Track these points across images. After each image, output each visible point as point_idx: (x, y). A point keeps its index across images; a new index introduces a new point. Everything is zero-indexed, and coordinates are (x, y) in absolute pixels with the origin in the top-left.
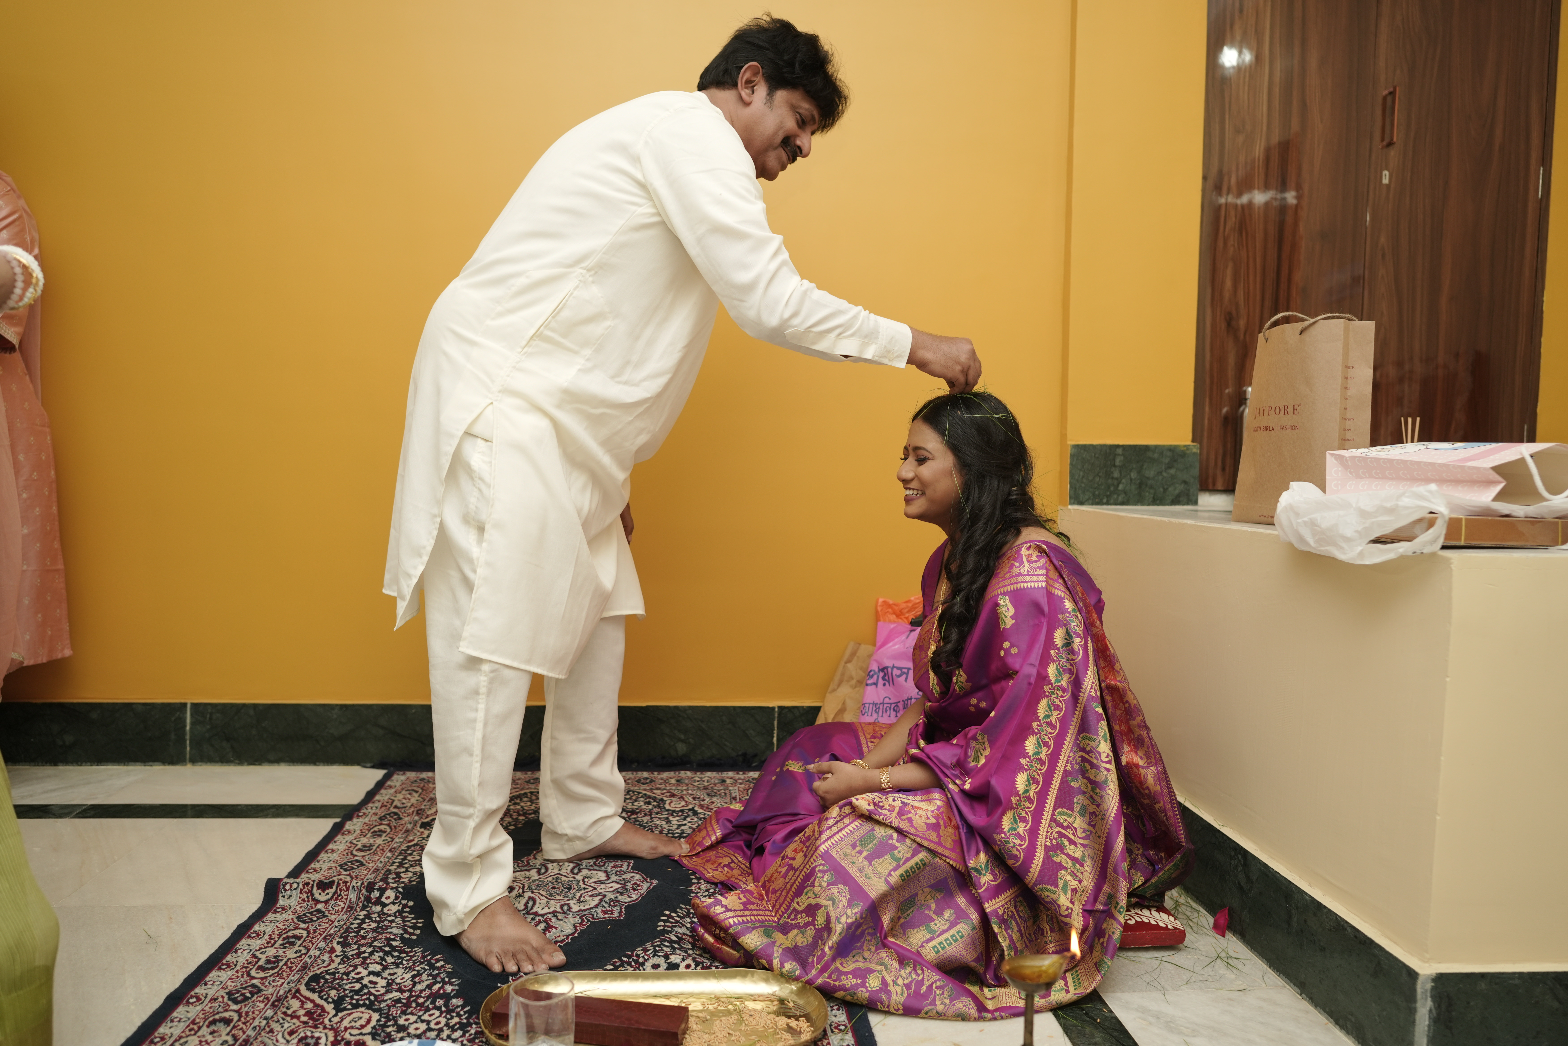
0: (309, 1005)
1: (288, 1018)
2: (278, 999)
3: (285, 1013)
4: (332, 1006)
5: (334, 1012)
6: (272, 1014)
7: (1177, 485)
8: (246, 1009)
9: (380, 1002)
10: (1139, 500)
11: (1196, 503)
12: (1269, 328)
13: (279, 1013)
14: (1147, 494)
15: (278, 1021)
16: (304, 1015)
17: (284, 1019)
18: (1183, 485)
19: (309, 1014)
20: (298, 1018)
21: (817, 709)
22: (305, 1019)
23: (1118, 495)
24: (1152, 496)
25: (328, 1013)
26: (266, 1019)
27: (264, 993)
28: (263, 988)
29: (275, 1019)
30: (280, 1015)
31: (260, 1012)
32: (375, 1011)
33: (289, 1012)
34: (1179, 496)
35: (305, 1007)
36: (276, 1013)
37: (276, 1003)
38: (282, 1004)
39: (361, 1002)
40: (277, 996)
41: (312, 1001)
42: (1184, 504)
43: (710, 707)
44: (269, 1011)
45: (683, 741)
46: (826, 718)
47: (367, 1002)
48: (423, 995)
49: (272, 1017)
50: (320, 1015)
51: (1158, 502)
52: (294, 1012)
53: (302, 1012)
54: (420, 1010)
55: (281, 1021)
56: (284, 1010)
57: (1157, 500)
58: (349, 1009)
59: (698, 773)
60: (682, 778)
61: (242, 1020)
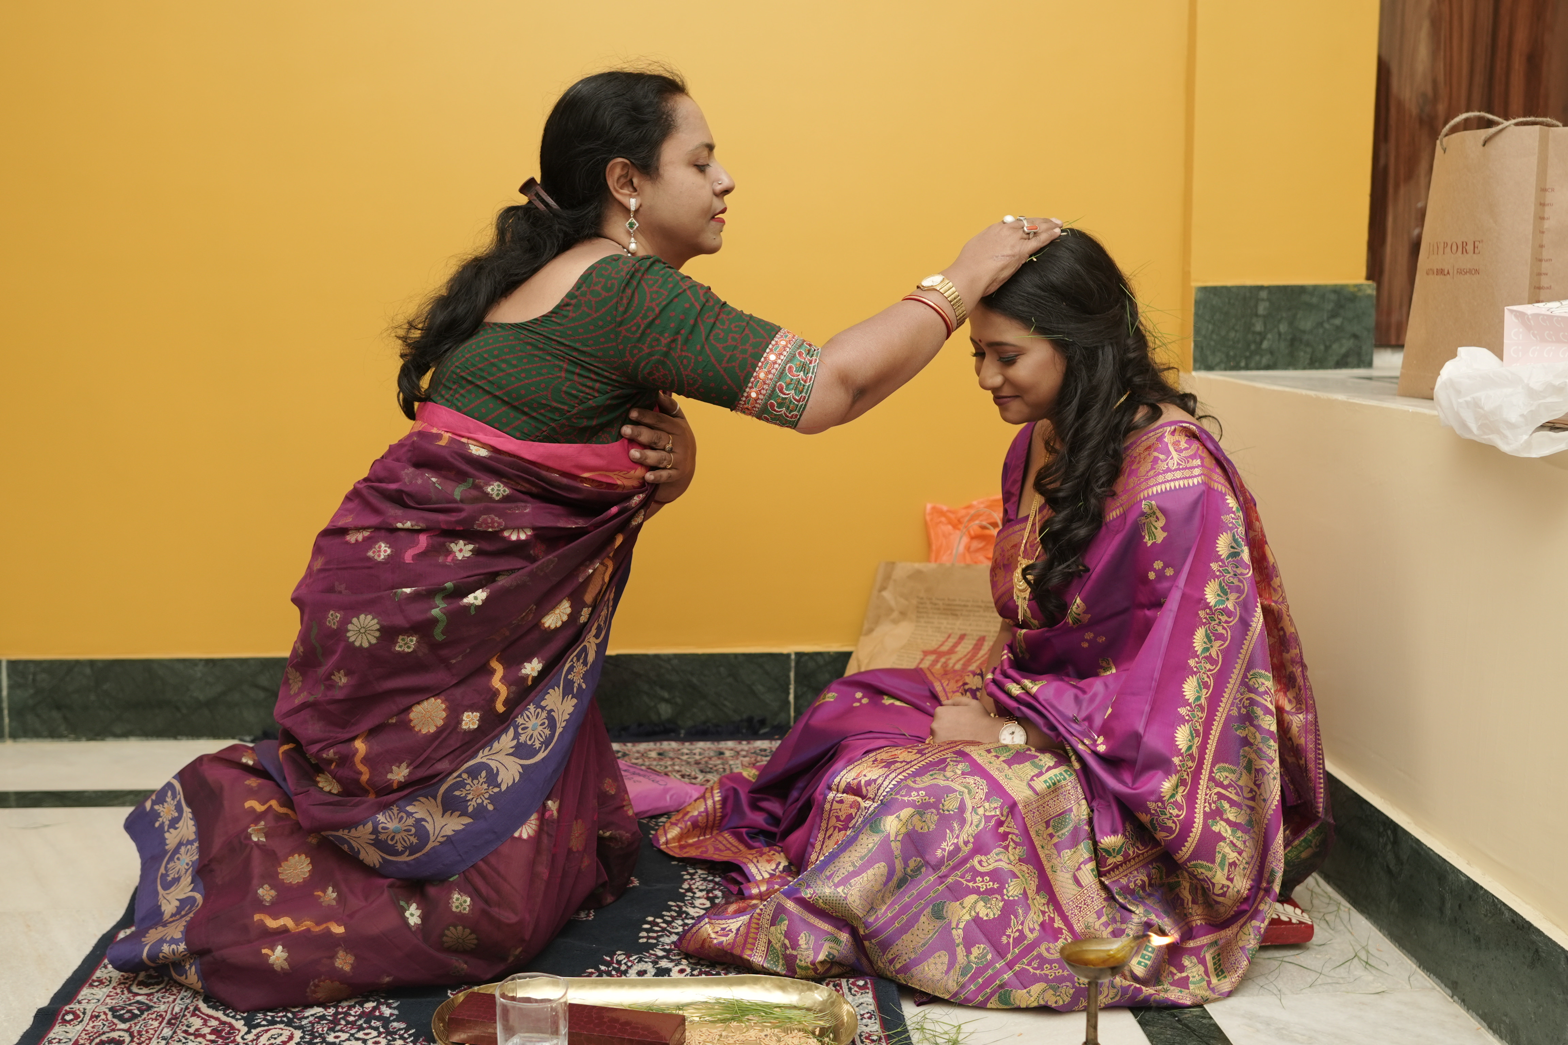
0: (214, 1023)
1: (192, 1037)
2: (175, 1017)
3: (185, 1032)
4: (242, 1022)
5: (246, 1029)
6: (170, 1033)
7: (1344, 341)
8: (137, 1027)
9: (300, 1019)
10: (1291, 363)
11: (1369, 364)
12: (1446, 135)
13: (179, 1032)
14: (1302, 354)
15: (180, 1041)
16: (210, 1034)
17: (186, 1039)
18: (1352, 341)
19: (214, 1031)
20: (204, 1036)
21: (847, 656)
22: (213, 1037)
23: (1262, 356)
24: (1308, 356)
25: (239, 1031)
26: (164, 1038)
27: (155, 1009)
28: (152, 1004)
29: (176, 1038)
30: (181, 1035)
31: (156, 1031)
32: (296, 1028)
33: (191, 1030)
34: (1346, 355)
35: (209, 1024)
36: (175, 1032)
37: (173, 1021)
38: (181, 1022)
39: (279, 1019)
40: (172, 1014)
41: (217, 1019)
42: (1353, 367)
43: (703, 655)
44: (166, 1030)
45: (667, 701)
46: (859, 666)
47: (285, 1019)
48: (352, 1012)
49: (172, 1037)
50: (229, 1033)
51: (1317, 364)
52: (197, 1030)
53: (206, 1030)
54: (352, 1028)
55: (184, 1041)
56: (185, 1028)
57: (1316, 363)
58: (264, 1026)
59: (687, 744)
60: (665, 751)
61: (135, 1039)
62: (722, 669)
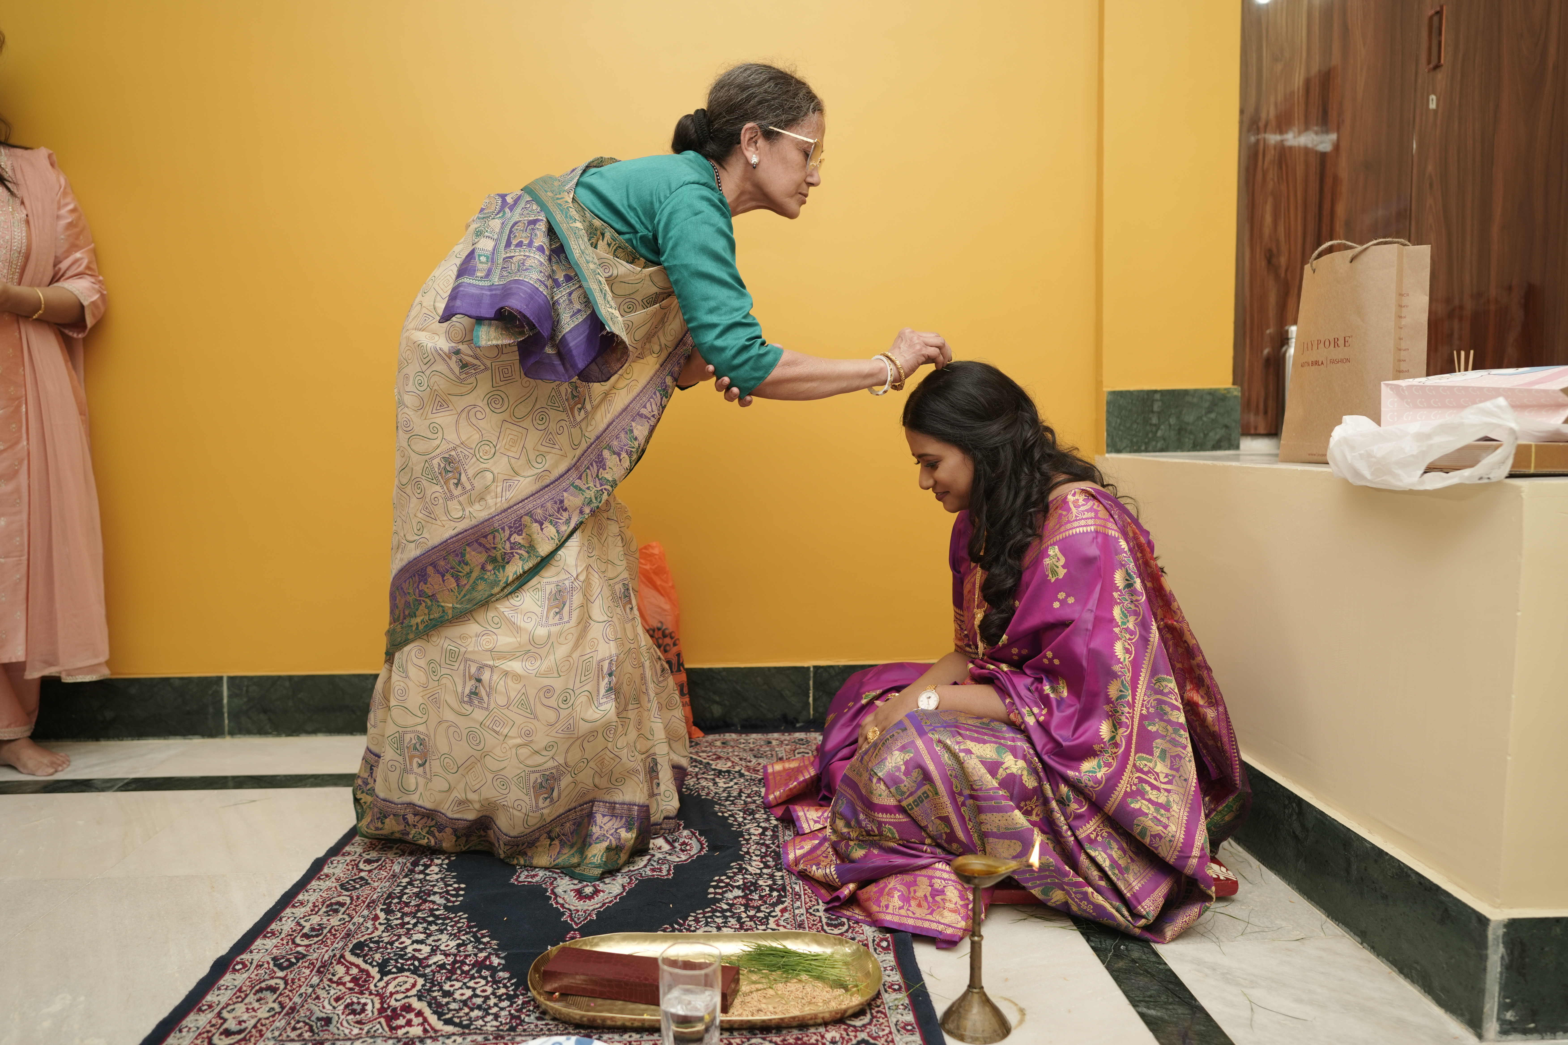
0: (354, 971)
1: (334, 985)
2: (323, 966)
3: (330, 980)
4: (377, 970)
5: (379, 976)
6: (318, 981)
7: (1218, 430)
8: (292, 975)
9: (424, 968)
10: (1179, 446)
11: (1237, 447)
12: (1316, 258)
13: (325, 980)
14: (1187, 440)
15: (324, 988)
16: (350, 982)
17: (329, 986)
18: (1224, 430)
19: (354, 980)
20: (344, 984)
22: (351, 985)
23: (1157, 442)
24: (1192, 442)
25: (373, 978)
26: (312, 986)
27: (309, 959)
28: (308, 954)
29: (321, 986)
30: (326, 982)
31: (306, 979)
32: (419, 975)
33: (335, 979)
34: (1219, 441)
36: (322, 980)
37: (321, 970)
38: (327, 971)
40: (321, 963)
41: (358, 966)
42: (1225, 449)
43: (745, 668)
44: (315, 978)
45: (718, 703)
47: (412, 967)
49: (318, 985)
50: (365, 981)
52: (340, 978)
53: (347, 978)
54: (465, 977)
55: (327, 988)
56: (330, 976)
57: (1197, 446)
58: (394, 973)
59: (743, 735)
60: (727, 741)
61: (288, 987)
62: (759, 679)
